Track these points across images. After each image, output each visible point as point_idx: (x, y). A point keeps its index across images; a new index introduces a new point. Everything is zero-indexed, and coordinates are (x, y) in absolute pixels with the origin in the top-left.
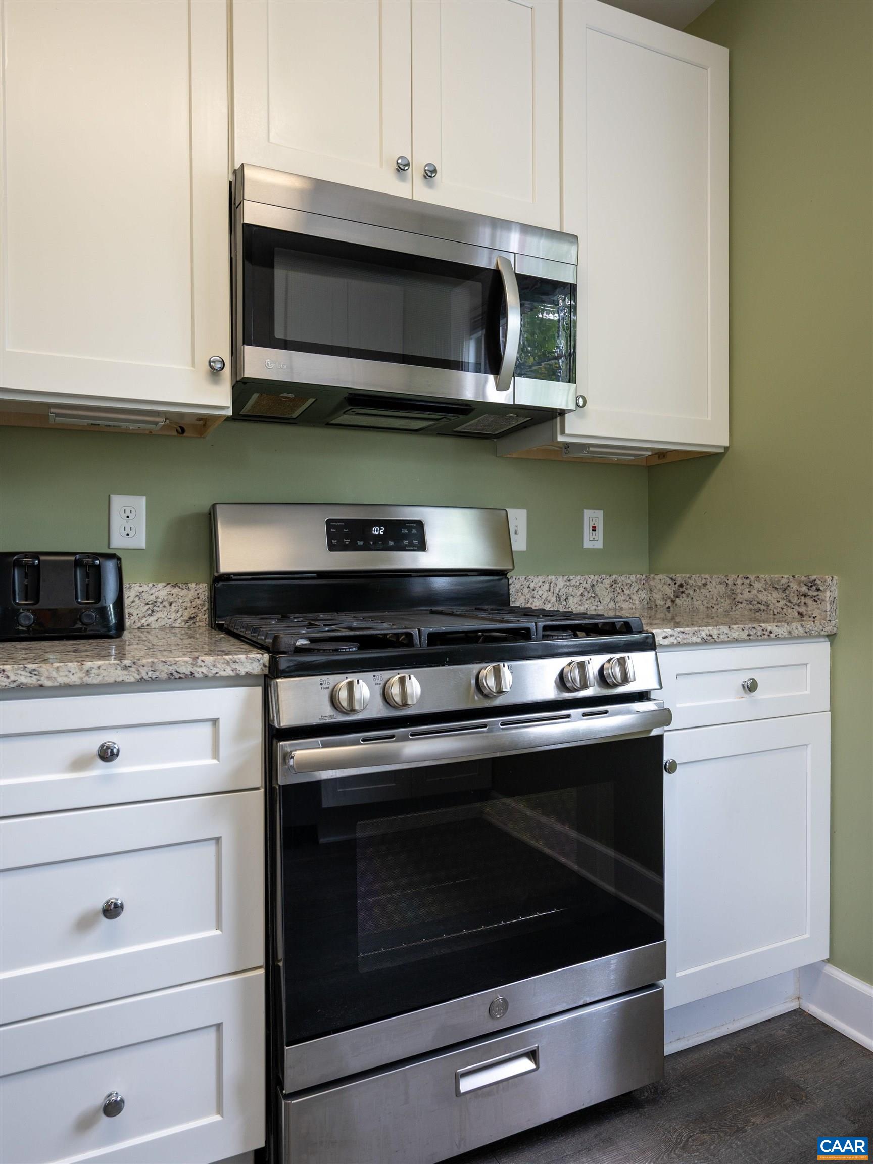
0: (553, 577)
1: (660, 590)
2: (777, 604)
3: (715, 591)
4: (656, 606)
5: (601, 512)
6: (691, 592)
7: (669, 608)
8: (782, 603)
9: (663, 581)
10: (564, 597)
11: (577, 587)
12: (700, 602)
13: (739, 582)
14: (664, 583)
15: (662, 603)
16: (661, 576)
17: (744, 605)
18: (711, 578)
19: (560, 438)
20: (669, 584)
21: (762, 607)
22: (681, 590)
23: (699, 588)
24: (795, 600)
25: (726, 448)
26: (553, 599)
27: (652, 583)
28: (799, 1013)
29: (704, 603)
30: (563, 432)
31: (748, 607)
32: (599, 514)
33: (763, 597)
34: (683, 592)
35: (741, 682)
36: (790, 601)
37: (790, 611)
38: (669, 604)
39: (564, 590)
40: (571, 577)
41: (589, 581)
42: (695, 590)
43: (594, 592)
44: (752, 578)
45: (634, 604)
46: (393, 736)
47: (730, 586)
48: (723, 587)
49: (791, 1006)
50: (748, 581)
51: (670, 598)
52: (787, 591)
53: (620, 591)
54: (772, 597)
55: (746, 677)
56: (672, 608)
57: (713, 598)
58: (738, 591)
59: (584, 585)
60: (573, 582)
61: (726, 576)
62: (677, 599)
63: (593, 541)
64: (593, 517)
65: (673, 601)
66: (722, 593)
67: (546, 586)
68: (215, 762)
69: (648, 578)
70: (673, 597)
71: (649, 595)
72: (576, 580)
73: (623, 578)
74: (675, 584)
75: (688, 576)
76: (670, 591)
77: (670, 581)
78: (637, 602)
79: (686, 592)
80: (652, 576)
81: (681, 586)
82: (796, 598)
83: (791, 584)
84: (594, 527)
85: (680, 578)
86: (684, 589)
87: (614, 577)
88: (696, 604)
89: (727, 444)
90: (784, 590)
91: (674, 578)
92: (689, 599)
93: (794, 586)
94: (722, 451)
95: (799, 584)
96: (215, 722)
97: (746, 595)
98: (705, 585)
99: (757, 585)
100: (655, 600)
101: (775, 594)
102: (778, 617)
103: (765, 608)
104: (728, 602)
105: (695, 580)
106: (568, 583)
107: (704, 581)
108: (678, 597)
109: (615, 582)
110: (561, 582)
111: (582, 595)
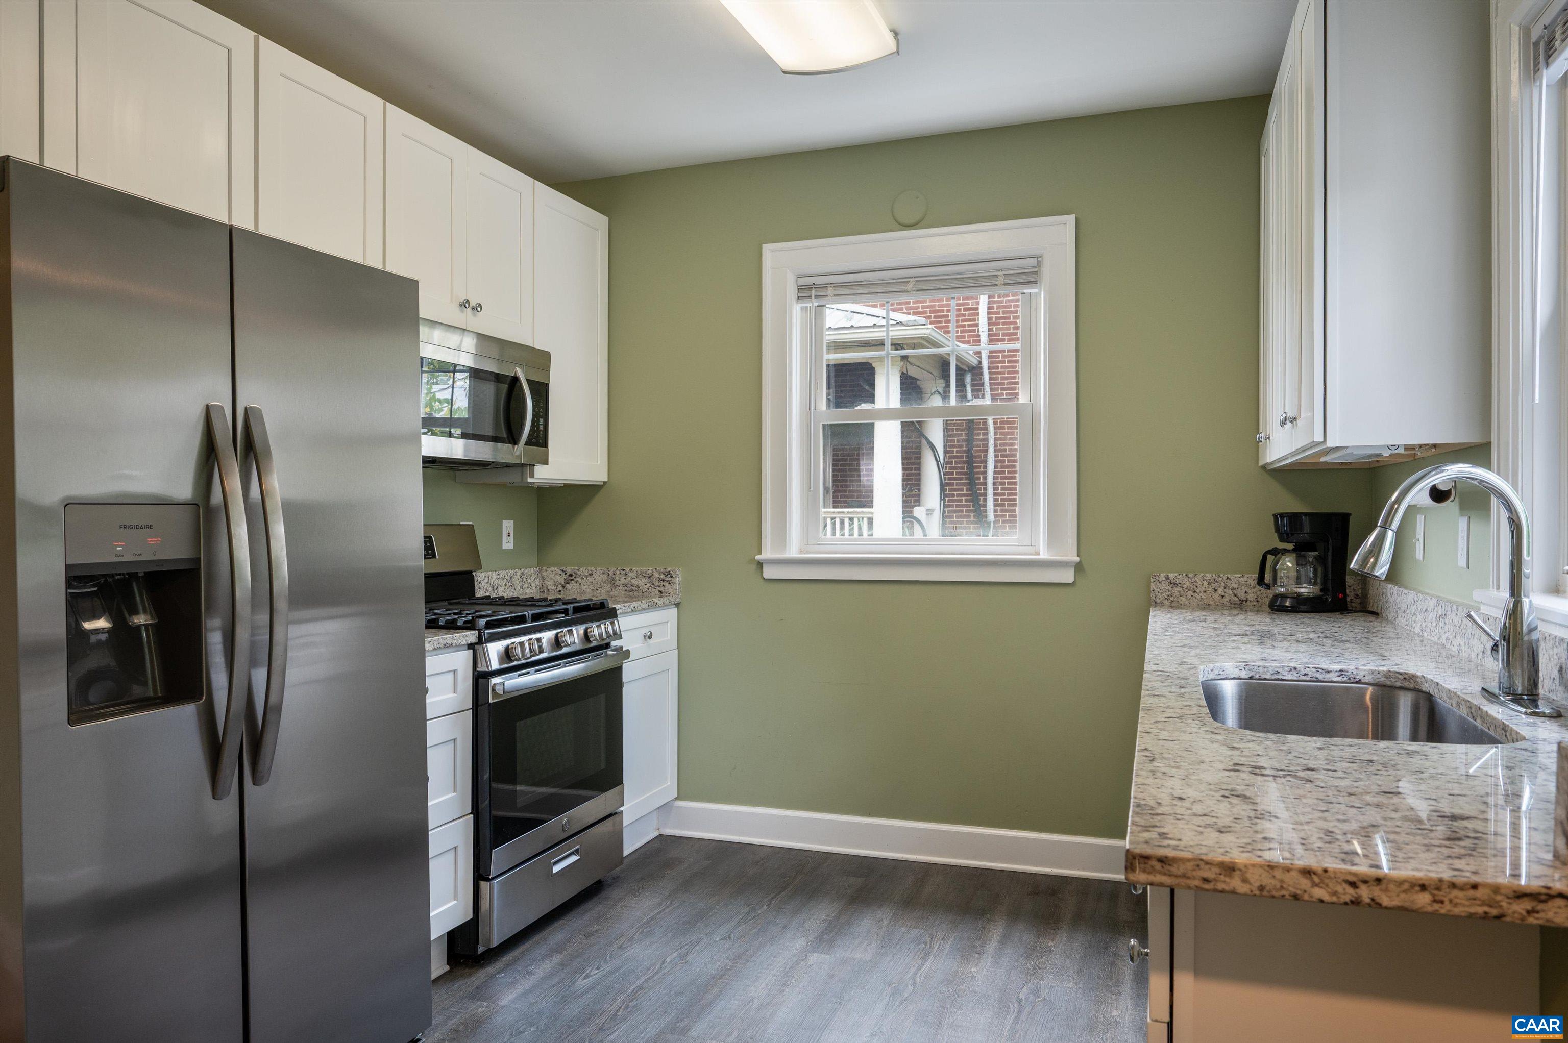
0: (490, 572)
1: (551, 578)
2: (645, 586)
3: (599, 579)
4: (548, 590)
5: (512, 522)
6: (580, 580)
7: (560, 591)
8: (648, 585)
9: (554, 572)
10: (496, 587)
11: (503, 579)
12: (587, 586)
13: (618, 572)
14: (556, 574)
15: (554, 588)
16: (552, 569)
17: (621, 587)
18: (596, 570)
19: (529, 480)
20: (560, 575)
21: (635, 588)
22: (571, 578)
23: (586, 576)
24: (657, 583)
25: (605, 483)
26: (490, 589)
27: (544, 574)
28: (660, 836)
29: (591, 587)
30: (532, 476)
31: (624, 589)
32: (511, 523)
33: (635, 582)
34: (572, 580)
35: (643, 634)
36: (653, 584)
37: (653, 590)
38: (560, 588)
39: (496, 582)
40: (500, 572)
41: (509, 574)
42: (582, 578)
43: (512, 582)
44: (627, 570)
45: (533, 590)
46: (528, 673)
47: (611, 575)
48: (605, 576)
49: (656, 834)
50: (624, 572)
51: (561, 584)
52: (651, 578)
53: (525, 580)
54: (641, 582)
55: (646, 631)
56: (562, 592)
57: (597, 583)
58: (617, 578)
59: (507, 577)
60: (501, 576)
61: (608, 569)
62: (567, 585)
63: (508, 544)
64: (508, 526)
65: (563, 587)
66: (604, 580)
67: (486, 580)
68: (455, 695)
69: (540, 571)
70: (563, 583)
71: (542, 582)
72: (503, 573)
73: (527, 571)
74: (566, 574)
75: (577, 568)
76: (561, 580)
77: (560, 572)
78: (534, 588)
79: (575, 580)
80: (544, 568)
81: (571, 575)
82: (657, 582)
83: (654, 574)
84: (509, 533)
85: (569, 570)
86: (573, 578)
87: (522, 570)
88: (583, 588)
89: (607, 480)
90: (650, 577)
91: (565, 570)
92: (578, 584)
93: (656, 575)
94: (602, 484)
95: (660, 574)
96: (455, 671)
97: (623, 581)
98: (591, 575)
99: (631, 574)
100: (547, 586)
101: (643, 580)
102: (645, 595)
103: (637, 589)
104: (609, 586)
105: (583, 571)
106: (498, 576)
107: (590, 572)
108: (567, 583)
109: (523, 574)
110: (494, 576)
111: (505, 585)
